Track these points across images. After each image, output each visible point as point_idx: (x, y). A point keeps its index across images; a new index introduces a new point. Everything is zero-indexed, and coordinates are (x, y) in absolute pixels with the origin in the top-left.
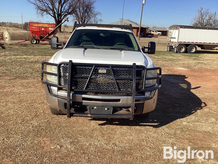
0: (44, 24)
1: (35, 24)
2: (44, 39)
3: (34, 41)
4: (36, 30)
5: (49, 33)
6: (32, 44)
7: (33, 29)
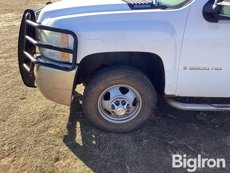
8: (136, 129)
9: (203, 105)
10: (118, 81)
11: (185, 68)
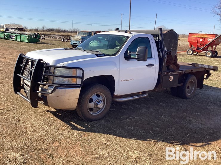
0: (203, 35)
1: (194, 35)
2: (201, 50)
3: (190, 52)
4: (194, 41)
5: (207, 44)
6: (188, 54)
7: (191, 39)
8: (104, 116)
9: (125, 98)
10: (97, 91)
11: (122, 81)
